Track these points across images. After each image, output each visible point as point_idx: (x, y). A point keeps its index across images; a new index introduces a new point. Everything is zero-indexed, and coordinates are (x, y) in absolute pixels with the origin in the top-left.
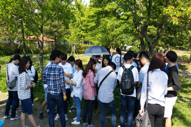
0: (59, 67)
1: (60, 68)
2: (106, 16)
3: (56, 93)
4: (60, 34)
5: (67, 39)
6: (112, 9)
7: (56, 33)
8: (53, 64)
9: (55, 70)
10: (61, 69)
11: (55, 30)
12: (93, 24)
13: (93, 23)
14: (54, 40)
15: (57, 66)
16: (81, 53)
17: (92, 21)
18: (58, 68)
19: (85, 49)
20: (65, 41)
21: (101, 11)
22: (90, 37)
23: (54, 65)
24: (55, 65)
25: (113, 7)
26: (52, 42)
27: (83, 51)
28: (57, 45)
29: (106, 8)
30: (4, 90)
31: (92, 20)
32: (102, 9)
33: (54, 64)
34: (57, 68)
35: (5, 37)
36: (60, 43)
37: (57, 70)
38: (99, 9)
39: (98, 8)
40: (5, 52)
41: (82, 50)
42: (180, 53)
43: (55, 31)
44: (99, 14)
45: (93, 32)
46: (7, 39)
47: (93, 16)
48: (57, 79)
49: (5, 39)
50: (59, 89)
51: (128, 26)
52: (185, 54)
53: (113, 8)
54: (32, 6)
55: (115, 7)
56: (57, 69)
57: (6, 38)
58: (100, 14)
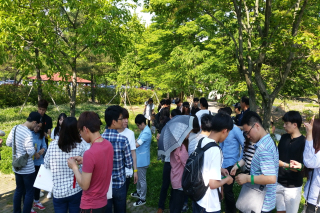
0: (121, 138)
1: (122, 140)
2: (178, 43)
3: (117, 185)
4: (100, 71)
5: (110, 79)
6: (189, 32)
7: (93, 70)
8: (110, 133)
9: (115, 145)
10: (125, 141)
11: (92, 64)
12: (157, 56)
13: (157, 54)
14: (90, 82)
15: (116, 136)
16: (135, 104)
17: (155, 52)
18: (119, 139)
19: (141, 96)
20: (106, 82)
21: (171, 35)
22: (151, 77)
23: (111, 135)
24: (113, 134)
25: (191, 29)
26: (87, 84)
27: (138, 99)
28: (95, 90)
29: (180, 31)
30: (7, 169)
31: (155, 49)
32: (172, 31)
33: (112, 132)
34: (117, 141)
35: (5, 74)
36: (98, 85)
37: (118, 145)
38: (167, 32)
39: (166, 30)
40: (7, 100)
41: (136, 98)
42: (299, 106)
43: (93, 67)
44: (166, 39)
45: (156, 68)
46: (8, 77)
47: (156, 44)
48: (118, 160)
49: (6, 78)
50: (122, 178)
51: (216, 60)
52: (307, 108)
53: (191, 31)
54: (58, 25)
55: (194, 29)
56: (118, 143)
57: (7, 75)
58: (168, 40)
